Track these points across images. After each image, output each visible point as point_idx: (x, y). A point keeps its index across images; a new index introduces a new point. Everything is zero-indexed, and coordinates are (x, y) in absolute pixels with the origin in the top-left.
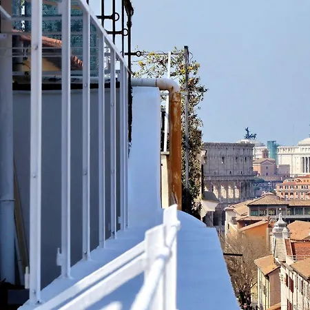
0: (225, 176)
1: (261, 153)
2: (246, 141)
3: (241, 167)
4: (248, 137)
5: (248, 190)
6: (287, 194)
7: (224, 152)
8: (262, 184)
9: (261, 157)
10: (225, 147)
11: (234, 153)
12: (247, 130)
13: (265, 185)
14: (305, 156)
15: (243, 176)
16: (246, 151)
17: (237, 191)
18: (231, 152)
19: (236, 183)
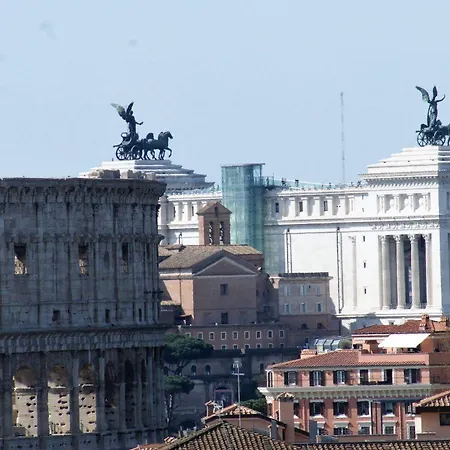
0: (32, 334)
1: (196, 220)
2: (126, 167)
3: (105, 290)
4: (133, 146)
5: (137, 394)
6: (318, 408)
7: (23, 224)
8: (200, 365)
9: (193, 240)
10: (29, 200)
11: (72, 223)
12: (127, 115)
13: (216, 366)
14: (397, 232)
15: (114, 329)
16: (126, 213)
17: (88, 400)
18: (55, 220)
19: (84, 366)
